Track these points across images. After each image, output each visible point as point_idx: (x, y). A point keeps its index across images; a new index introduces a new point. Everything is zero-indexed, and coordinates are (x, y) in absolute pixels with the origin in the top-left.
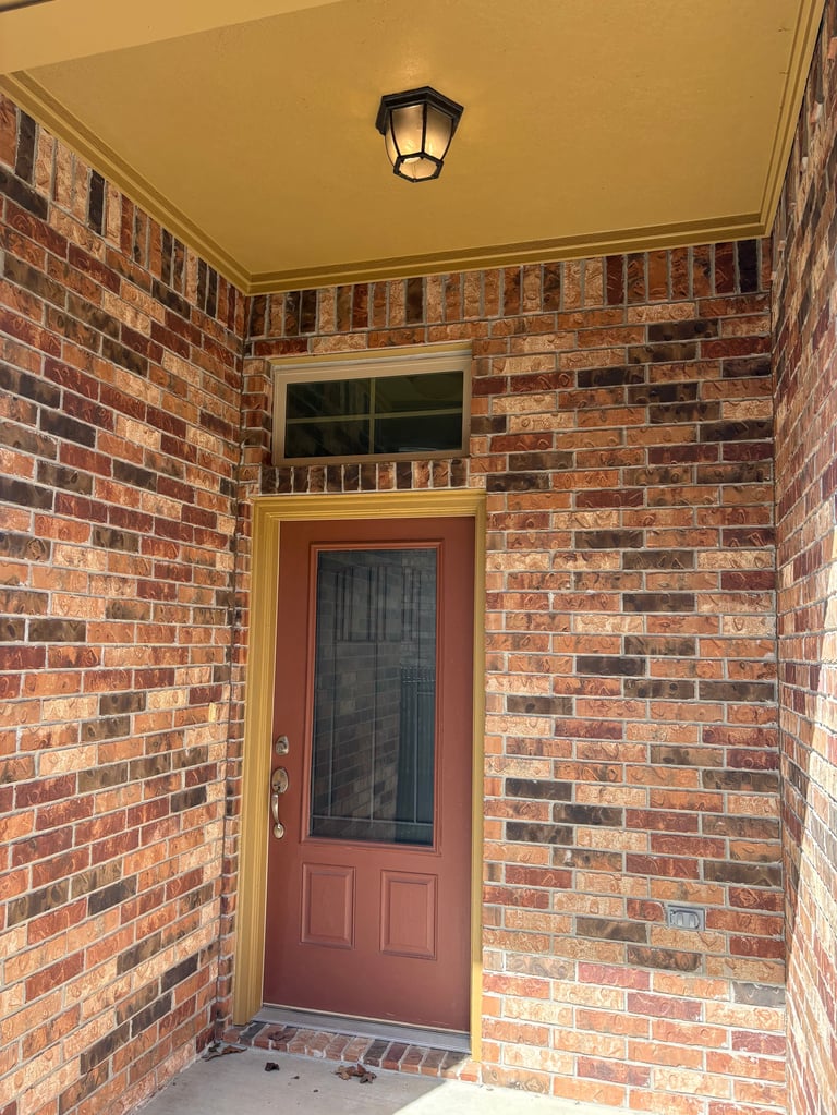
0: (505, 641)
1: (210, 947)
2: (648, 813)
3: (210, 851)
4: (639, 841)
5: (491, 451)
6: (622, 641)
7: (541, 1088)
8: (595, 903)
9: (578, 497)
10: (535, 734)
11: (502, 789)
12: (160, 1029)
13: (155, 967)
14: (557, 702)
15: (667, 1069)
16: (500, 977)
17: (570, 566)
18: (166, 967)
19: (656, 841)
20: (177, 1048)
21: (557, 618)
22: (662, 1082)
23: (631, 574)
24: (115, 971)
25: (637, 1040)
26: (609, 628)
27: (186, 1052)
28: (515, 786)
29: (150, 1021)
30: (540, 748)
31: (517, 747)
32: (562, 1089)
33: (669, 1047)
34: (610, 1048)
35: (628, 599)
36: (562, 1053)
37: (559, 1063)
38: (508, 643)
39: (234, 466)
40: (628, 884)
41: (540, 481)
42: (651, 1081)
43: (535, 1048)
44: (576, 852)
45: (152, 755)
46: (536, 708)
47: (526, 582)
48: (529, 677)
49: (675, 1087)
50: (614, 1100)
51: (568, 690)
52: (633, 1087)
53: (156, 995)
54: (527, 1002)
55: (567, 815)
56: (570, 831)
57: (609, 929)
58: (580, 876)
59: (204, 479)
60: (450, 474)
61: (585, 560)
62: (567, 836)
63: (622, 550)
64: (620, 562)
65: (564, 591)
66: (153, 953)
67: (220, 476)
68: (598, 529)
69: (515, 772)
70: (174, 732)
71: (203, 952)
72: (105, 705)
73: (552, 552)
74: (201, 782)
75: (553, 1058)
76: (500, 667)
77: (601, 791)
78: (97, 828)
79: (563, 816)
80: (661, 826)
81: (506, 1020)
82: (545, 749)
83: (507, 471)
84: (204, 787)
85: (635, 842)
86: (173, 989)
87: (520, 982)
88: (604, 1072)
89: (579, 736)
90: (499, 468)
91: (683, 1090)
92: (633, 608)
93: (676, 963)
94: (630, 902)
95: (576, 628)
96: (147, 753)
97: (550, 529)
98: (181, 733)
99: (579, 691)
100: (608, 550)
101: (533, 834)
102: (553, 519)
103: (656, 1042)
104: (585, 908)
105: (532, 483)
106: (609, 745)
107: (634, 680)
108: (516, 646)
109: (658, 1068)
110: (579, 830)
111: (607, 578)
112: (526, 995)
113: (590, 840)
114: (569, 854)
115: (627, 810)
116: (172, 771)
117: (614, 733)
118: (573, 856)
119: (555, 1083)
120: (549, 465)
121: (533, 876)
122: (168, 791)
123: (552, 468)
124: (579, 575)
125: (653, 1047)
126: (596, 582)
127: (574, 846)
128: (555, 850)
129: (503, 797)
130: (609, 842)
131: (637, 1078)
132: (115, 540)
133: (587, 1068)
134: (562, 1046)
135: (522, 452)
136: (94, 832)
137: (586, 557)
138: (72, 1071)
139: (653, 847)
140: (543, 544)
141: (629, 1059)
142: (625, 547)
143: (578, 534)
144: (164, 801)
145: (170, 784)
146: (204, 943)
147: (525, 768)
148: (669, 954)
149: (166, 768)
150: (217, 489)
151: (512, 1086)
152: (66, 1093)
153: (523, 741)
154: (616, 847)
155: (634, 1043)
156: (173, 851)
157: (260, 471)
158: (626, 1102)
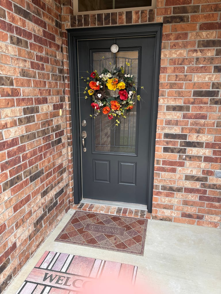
0: (167, 85)
1: (67, 185)
2: (213, 144)
3: (64, 157)
4: (209, 152)
5: (166, 5)
6: (211, 84)
7: (170, 220)
8: (192, 171)
9: (200, 25)
10: (175, 118)
11: (163, 136)
12: (55, 210)
13: (52, 193)
14: (184, 107)
15: (209, 215)
16: (159, 192)
17: (195, 55)
18: (55, 193)
19: (215, 153)
20: (60, 213)
21: (187, 76)
22: (208, 219)
23: (218, 58)
24: (41, 197)
25: (201, 208)
26: (207, 79)
27: (63, 214)
28: (167, 136)
29: (52, 208)
30: (177, 123)
31: (169, 123)
32: (176, 220)
33: (211, 210)
34: (192, 210)
35: (216, 67)
36: (177, 211)
37: (176, 214)
38: (168, 86)
39: (59, 15)
40: (203, 165)
41: (185, 19)
42: (204, 218)
43: (168, 210)
44: (187, 156)
45: (43, 129)
46: (177, 109)
47: (176, 62)
48: (175, 99)
49: (211, 220)
50: (192, 223)
51: (189, 102)
52: (198, 220)
53: (53, 201)
54: (167, 199)
55: (185, 144)
56: (185, 149)
57: (196, 178)
58: (187, 163)
59: (49, 19)
60: (148, 16)
61: (201, 52)
62: (184, 151)
63: (216, 48)
64: (214, 52)
65: (191, 65)
66: (51, 190)
67: (55, 19)
68: (208, 39)
69: (167, 131)
70: (50, 120)
71: (65, 186)
72: (25, 111)
73: (188, 49)
74: (60, 136)
75: (174, 213)
76: (164, 95)
77: (197, 136)
78: (29, 155)
79: (183, 144)
80: (217, 147)
81: (160, 203)
82: (179, 123)
83: (172, 15)
84: (61, 138)
85: (208, 152)
86: (58, 199)
87: (165, 193)
88: (190, 216)
89: (191, 119)
90: (169, 13)
91: (214, 221)
92: (217, 71)
93: (216, 187)
94: (203, 171)
95: (194, 79)
96: (42, 128)
97: (188, 40)
98: (52, 120)
99: (193, 103)
100: (210, 48)
101: (172, 150)
102: (190, 35)
103: (207, 208)
104: (188, 172)
105: (182, 19)
106: (202, 121)
107: (214, 98)
108: (171, 87)
109: (207, 215)
110: (188, 149)
111: (208, 59)
112: (167, 196)
113: (192, 152)
114: (184, 157)
115: (206, 143)
116: (51, 134)
117: (204, 117)
118: (186, 157)
119: (174, 219)
120: (189, 11)
121: (171, 163)
122: (50, 140)
123: (191, 13)
124: (197, 59)
125: (206, 210)
126: (204, 61)
127: (186, 154)
128: (180, 156)
129: (163, 139)
130: (198, 152)
131: (200, 217)
132: (19, 42)
133: (184, 215)
134: (177, 209)
135: (179, 6)
136: (28, 156)
137: (201, 51)
138: (32, 228)
139: (213, 154)
140: (185, 46)
141: (198, 213)
142: (217, 47)
143: (199, 41)
144: (49, 144)
145: (51, 137)
146: (65, 184)
147: (171, 129)
148: (214, 185)
149: (48, 133)
150: (54, 24)
151: (161, 220)
152: (31, 235)
153: (171, 120)
154: (201, 154)
155: (200, 209)
156: (53, 159)
157: (70, 17)
158: (196, 223)
